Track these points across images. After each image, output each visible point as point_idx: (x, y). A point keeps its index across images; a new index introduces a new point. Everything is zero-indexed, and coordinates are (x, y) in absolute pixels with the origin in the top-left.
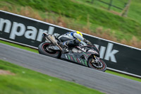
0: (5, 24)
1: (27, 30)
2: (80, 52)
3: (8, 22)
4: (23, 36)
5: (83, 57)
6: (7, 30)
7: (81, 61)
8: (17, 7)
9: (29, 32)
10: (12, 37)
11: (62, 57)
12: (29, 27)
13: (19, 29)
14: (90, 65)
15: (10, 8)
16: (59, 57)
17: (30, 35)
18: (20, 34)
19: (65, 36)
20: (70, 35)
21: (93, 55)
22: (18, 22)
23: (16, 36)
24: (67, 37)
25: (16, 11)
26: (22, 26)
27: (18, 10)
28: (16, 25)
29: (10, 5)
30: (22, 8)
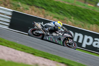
0: (79, 37)
1: (94, 41)
2: (57, 35)
3: (81, 36)
4: (92, 45)
5: (60, 39)
6: (80, 41)
7: (58, 42)
8: (88, 25)
9: (95, 42)
10: (84, 46)
11: (44, 38)
12: (96, 39)
13: (88, 41)
14: (65, 45)
15: (82, 25)
16: (42, 39)
17: (97, 44)
18: (89, 44)
19: (48, 24)
20: (52, 23)
21: (67, 38)
22: (88, 35)
23: (87, 45)
24: (50, 25)
25: (87, 27)
26: (91, 38)
27: (89, 27)
28: (86, 37)
29: (83, 24)
30: (91, 25)
